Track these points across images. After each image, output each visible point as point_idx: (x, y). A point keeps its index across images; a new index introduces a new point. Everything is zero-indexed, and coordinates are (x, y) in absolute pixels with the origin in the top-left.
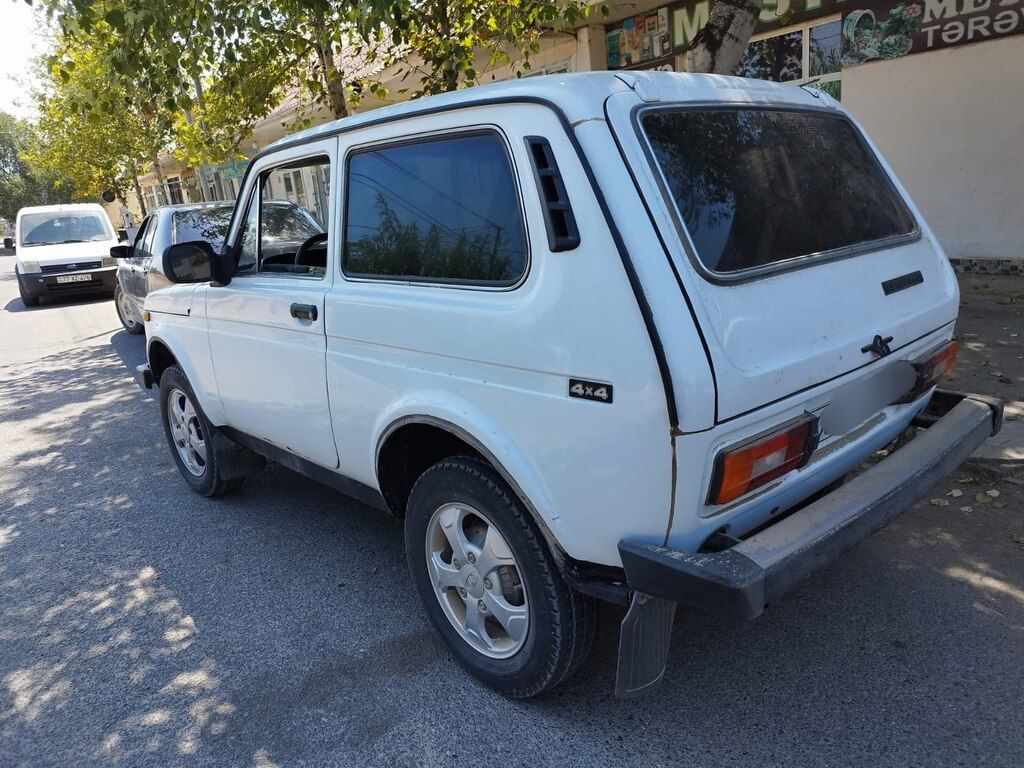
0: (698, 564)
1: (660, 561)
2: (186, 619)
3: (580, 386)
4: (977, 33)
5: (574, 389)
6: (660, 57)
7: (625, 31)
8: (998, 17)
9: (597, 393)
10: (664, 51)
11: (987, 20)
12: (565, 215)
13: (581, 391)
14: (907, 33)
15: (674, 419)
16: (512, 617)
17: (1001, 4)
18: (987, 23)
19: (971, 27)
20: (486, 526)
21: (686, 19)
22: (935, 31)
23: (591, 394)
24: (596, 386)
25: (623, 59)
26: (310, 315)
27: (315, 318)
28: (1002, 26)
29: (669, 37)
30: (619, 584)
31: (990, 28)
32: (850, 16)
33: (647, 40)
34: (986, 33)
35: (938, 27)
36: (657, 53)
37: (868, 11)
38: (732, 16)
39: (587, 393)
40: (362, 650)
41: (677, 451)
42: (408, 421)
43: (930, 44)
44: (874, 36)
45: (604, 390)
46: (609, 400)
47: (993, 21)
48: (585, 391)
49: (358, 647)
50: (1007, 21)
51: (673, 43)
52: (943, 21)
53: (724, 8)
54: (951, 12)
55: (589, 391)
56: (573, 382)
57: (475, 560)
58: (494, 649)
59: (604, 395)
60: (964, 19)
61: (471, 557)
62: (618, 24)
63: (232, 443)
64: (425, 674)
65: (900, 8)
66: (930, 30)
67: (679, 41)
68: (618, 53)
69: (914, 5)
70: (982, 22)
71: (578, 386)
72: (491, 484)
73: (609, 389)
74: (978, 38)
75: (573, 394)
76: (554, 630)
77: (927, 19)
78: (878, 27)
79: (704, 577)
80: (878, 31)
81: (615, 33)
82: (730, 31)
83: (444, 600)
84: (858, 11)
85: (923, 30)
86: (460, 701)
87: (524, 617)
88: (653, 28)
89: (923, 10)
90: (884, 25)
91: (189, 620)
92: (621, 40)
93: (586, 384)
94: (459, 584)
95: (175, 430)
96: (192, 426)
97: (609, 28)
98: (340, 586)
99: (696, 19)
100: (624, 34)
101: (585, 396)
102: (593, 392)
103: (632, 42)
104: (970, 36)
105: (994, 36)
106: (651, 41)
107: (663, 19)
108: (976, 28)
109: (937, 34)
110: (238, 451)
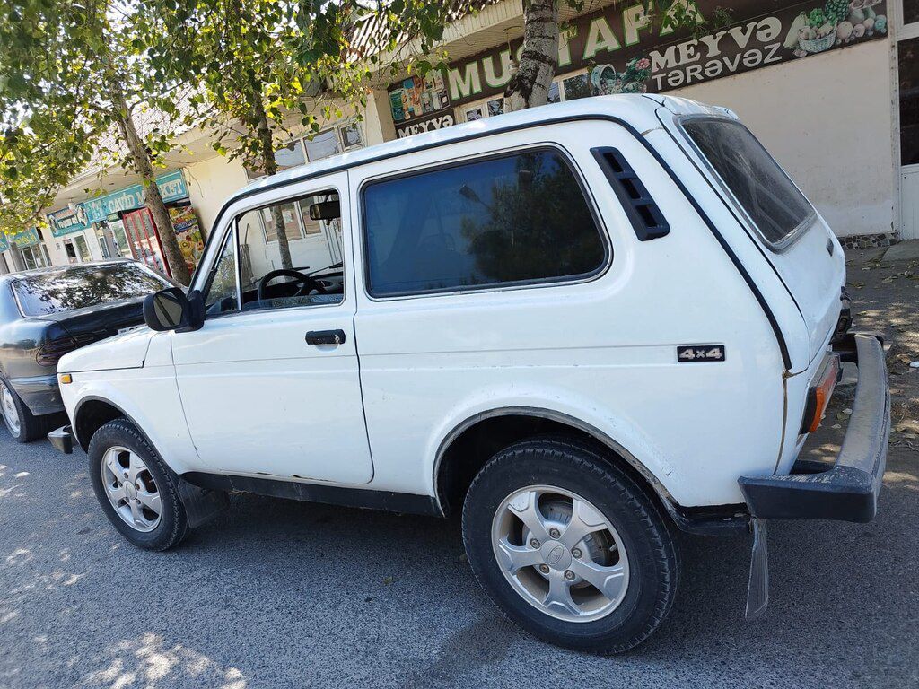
0: (824, 481)
1: (789, 486)
2: (232, 672)
3: (690, 351)
4: (693, 77)
5: (683, 355)
6: (439, 110)
7: (406, 90)
8: (708, 65)
9: (709, 354)
10: (443, 105)
11: (699, 68)
12: (650, 209)
13: (691, 355)
14: (641, 81)
15: (788, 364)
16: (608, 578)
17: (708, 55)
18: (700, 70)
19: (689, 74)
20: (571, 500)
21: (459, 78)
22: (662, 78)
23: (703, 356)
24: (708, 348)
25: (407, 113)
26: (337, 339)
27: (343, 340)
28: (712, 72)
29: (446, 93)
30: (730, 519)
31: (702, 73)
32: (595, 69)
33: (426, 96)
34: (700, 77)
35: (665, 75)
36: (437, 106)
37: (609, 65)
38: (537, 69)
39: (698, 356)
40: (435, 652)
41: (788, 391)
42: (488, 416)
43: (660, 87)
44: (617, 84)
45: (717, 350)
46: (722, 359)
47: (704, 68)
48: (696, 354)
49: (429, 650)
50: (714, 68)
51: (450, 96)
52: (667, 70)
53: (530, 63)
54: (672, 64)
55: (700, 354)
56: (681, 350)
57: (559, 534)
58: (582, 614)
59: (718, 355)
60: (683, 68)
61: (554, 533)
62: (399, 85)
63: (198, 489)
64: (512, 657)
65: (633, 62)
66: (659, 77)
67: (455, 96)
68: (402, 108)
69: (643, 59)
70: (696, 70)
71: (687, 351)
72: (578, 460)
73: (722, 349)
74: (695, 81)
75: (681, 360)
76: (663, 577)
77: (655, 69)
78: (618, 77)
79: (837, 490)
80: (618, 80)
81: (397, 91)
82: (537, 80)
83: (516, 582)
84: (601, 66)
85: (653, 78)
86: (563, 671)
87: (622, 574)
88: (431, 86)
89: (651, 62)
90: (623, 75)
91: (234, 673)
92: (403, 98)
93: (695, 349)
94: (537, 561)
95: (110, 490)
96: (140, 482)
97: (391, 88)
98: (366, 601)
99: (467, 78)
100: (405, 92)
101: (696, 359)
102: (705, 354)
103: (413, 99)
104: (689, 80)
105: (707, 79)
106: (430, 96)
107: (439, 79)
108: (693, 73)
109: (664, 80)
110: (204, 495)
